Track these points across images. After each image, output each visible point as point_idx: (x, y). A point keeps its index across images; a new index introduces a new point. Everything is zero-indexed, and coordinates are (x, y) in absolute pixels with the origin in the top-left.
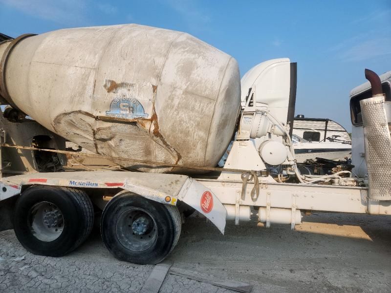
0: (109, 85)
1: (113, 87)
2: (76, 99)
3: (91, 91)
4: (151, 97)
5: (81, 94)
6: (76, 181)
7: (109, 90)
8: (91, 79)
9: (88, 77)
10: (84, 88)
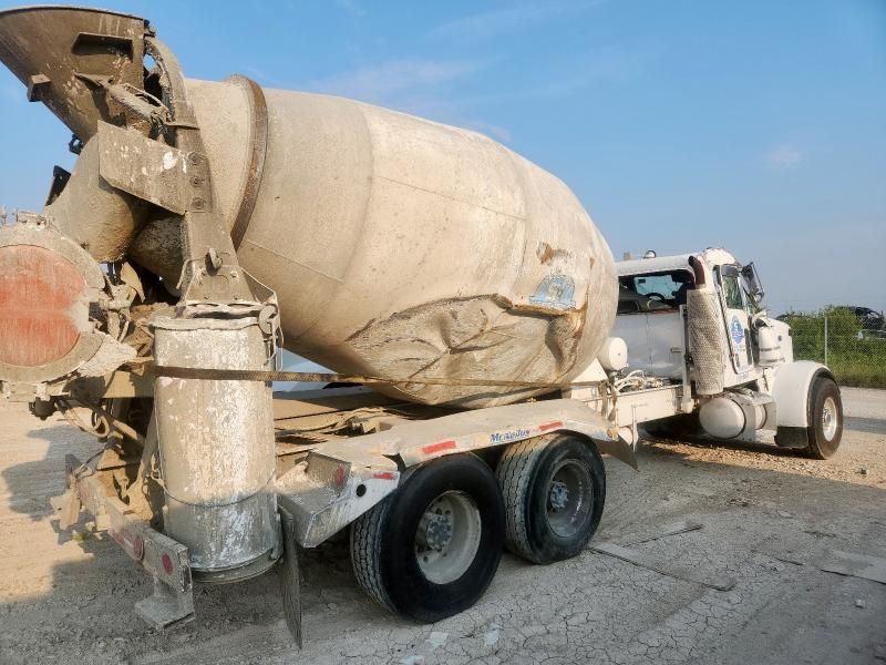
0: (543, 252)
1: (548, 255)
2: (491, 273)
3: (518, 261)
4: (587, 276)
5: (502, 264)
6: (500, 433)
7: (543, 260)
8: (520, 237)
9: (514, 233)
10: (507, 252)
